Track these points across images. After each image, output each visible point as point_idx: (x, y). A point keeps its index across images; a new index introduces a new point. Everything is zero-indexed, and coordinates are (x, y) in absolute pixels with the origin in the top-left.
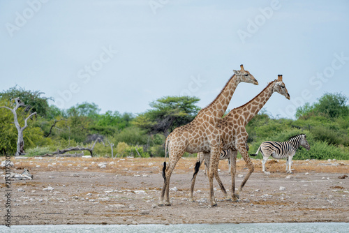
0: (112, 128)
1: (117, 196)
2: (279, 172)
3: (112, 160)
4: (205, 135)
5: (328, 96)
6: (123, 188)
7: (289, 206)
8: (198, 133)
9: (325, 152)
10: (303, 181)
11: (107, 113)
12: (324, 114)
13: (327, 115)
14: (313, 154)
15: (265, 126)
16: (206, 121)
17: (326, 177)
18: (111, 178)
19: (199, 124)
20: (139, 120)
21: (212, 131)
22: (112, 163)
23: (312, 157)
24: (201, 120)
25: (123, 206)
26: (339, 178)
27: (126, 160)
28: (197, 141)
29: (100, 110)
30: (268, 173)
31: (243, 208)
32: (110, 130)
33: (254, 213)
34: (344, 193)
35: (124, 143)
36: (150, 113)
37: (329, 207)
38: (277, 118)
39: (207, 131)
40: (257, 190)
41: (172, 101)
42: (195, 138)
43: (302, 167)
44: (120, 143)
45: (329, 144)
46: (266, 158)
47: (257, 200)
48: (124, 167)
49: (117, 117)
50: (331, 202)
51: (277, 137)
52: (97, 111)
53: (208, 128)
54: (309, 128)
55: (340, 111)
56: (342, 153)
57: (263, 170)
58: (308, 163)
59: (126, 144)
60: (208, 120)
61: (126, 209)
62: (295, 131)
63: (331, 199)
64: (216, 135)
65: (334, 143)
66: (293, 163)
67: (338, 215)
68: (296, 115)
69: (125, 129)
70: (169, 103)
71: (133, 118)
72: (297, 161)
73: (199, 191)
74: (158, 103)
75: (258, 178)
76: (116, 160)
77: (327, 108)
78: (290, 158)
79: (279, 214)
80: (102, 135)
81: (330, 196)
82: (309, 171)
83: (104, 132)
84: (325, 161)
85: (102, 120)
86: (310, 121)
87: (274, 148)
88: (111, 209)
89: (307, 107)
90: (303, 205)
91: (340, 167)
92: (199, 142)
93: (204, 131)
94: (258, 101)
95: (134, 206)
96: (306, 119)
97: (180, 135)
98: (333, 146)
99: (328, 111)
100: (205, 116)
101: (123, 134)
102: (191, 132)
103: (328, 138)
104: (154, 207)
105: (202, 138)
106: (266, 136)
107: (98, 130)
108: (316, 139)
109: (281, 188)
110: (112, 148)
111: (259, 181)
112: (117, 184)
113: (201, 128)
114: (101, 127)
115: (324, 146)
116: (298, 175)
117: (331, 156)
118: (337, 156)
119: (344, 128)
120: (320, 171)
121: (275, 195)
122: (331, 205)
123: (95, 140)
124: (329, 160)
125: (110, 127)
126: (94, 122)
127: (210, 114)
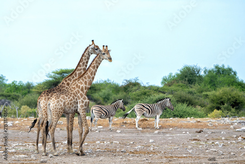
0: (17, 94)
1: (21, 148)
2: (149, 128)
3: (17, 120)
4: (76, 99)
5: (187, 68)
6: (26, 142)
7: (157, 155)
8: (71, 97)
9: (185, 112)
10: (168, 135)
11: (13, 83)
12: (184, 81)
13: (186, 82)
14: (176, 113)
15: (138, 92)
16: (78, 89)
17: (186, 132)
18: (16, 134)
19: (72, 91)
20: (38, 88)
21: (82, 97)
22: (17, 122)
23: (175, 116)
24: (74, 88)
25: (26, 156)
26: (197, 132)
27: (28, 120)
28: (71, 103)
29: (7, 80)
30: (140, 129)
31: (121, 157)
32: (15, 95)
33: (129, 160)
34: (200, 144)
35: (26, 106)
36: (46, 82)
37: (188, 155)
38: (147, 86)
39: (78, 97)
40: (132, 143)
41: (64, 73)
42: (70, 101)
43: (167, 124)
44: (23, 107)
45: (188, 105)
46: (139, 117)
47: (132, 150)
48: (26, 125)
49: (21, 85)
50: (190, 151)
51: (147, 100)
52: (5, 81)
53: (79, 95)
54: (172, 93)
55: (197, 78)
56: (199, 112)
57: (137, 126)
58: (172, 121)
59: (28, 107)
60: (79, 88)
61: (28, 158)
62: (161, 95)
63: (190, 149)
64: (85, 101)
65: (192, 105)
66: (160, 121)
67: (196, 161)
68: (162, 83)
69: (27, 95)
70: (61, 74)
71: (33, 87)
72: (163, 119)
73: (86, 144)
74: (53, 74)
75: (133, 133)
76: (21, 120)
77: (186, 77)
78: (158, 117)
79: (150, 162)
80: (9, 100)
81: (190, 147)
82: (172, 127)
83: (10, 98)
84: (185, 119)
85: (9, 88)
86: (173, 88)
87: (145, 109)
88: (16, 159)
89: (170, 76)
90: (168, 154)
91: (197, 124)
92: (73, 105)
93: (76, 96)
94: (81, 66)
95: (35, 156)
96: (170, 86)
97: (58, 98)
98: (191, 107)
99: (187, 79)
100: (77, 85)
101: (25, 99)
102: (67, 96)
103: (187, 101)
104: (51, 157)
105: (75, 102)
106: (139, 100)
107: (5, 96)
108: (178, 101)
109: (151, 141)
110: (17, 111)
111: (134, 135)
112: (21, 139)
113: (74, 94)
114: (8, 94)
115: (183, 107)
116: (164, 130)
117: (190, 115)
118: (195, 115)
119: (199, 92)
120: (181, 127)
121: (146, 146)
122: (190, 154)
123: (3, 104)
124: (188, 118)
125: (15, 93)
126: (3, 89)
127: (82, 83)
